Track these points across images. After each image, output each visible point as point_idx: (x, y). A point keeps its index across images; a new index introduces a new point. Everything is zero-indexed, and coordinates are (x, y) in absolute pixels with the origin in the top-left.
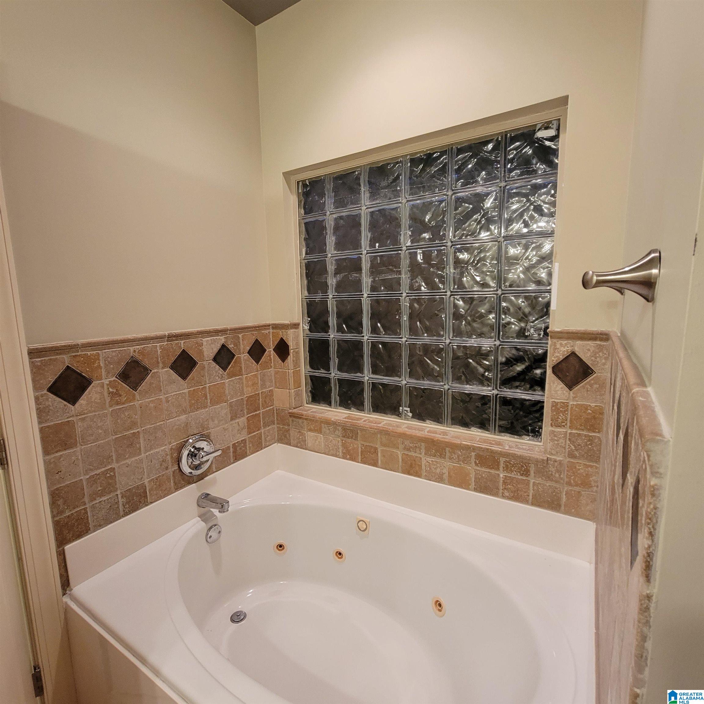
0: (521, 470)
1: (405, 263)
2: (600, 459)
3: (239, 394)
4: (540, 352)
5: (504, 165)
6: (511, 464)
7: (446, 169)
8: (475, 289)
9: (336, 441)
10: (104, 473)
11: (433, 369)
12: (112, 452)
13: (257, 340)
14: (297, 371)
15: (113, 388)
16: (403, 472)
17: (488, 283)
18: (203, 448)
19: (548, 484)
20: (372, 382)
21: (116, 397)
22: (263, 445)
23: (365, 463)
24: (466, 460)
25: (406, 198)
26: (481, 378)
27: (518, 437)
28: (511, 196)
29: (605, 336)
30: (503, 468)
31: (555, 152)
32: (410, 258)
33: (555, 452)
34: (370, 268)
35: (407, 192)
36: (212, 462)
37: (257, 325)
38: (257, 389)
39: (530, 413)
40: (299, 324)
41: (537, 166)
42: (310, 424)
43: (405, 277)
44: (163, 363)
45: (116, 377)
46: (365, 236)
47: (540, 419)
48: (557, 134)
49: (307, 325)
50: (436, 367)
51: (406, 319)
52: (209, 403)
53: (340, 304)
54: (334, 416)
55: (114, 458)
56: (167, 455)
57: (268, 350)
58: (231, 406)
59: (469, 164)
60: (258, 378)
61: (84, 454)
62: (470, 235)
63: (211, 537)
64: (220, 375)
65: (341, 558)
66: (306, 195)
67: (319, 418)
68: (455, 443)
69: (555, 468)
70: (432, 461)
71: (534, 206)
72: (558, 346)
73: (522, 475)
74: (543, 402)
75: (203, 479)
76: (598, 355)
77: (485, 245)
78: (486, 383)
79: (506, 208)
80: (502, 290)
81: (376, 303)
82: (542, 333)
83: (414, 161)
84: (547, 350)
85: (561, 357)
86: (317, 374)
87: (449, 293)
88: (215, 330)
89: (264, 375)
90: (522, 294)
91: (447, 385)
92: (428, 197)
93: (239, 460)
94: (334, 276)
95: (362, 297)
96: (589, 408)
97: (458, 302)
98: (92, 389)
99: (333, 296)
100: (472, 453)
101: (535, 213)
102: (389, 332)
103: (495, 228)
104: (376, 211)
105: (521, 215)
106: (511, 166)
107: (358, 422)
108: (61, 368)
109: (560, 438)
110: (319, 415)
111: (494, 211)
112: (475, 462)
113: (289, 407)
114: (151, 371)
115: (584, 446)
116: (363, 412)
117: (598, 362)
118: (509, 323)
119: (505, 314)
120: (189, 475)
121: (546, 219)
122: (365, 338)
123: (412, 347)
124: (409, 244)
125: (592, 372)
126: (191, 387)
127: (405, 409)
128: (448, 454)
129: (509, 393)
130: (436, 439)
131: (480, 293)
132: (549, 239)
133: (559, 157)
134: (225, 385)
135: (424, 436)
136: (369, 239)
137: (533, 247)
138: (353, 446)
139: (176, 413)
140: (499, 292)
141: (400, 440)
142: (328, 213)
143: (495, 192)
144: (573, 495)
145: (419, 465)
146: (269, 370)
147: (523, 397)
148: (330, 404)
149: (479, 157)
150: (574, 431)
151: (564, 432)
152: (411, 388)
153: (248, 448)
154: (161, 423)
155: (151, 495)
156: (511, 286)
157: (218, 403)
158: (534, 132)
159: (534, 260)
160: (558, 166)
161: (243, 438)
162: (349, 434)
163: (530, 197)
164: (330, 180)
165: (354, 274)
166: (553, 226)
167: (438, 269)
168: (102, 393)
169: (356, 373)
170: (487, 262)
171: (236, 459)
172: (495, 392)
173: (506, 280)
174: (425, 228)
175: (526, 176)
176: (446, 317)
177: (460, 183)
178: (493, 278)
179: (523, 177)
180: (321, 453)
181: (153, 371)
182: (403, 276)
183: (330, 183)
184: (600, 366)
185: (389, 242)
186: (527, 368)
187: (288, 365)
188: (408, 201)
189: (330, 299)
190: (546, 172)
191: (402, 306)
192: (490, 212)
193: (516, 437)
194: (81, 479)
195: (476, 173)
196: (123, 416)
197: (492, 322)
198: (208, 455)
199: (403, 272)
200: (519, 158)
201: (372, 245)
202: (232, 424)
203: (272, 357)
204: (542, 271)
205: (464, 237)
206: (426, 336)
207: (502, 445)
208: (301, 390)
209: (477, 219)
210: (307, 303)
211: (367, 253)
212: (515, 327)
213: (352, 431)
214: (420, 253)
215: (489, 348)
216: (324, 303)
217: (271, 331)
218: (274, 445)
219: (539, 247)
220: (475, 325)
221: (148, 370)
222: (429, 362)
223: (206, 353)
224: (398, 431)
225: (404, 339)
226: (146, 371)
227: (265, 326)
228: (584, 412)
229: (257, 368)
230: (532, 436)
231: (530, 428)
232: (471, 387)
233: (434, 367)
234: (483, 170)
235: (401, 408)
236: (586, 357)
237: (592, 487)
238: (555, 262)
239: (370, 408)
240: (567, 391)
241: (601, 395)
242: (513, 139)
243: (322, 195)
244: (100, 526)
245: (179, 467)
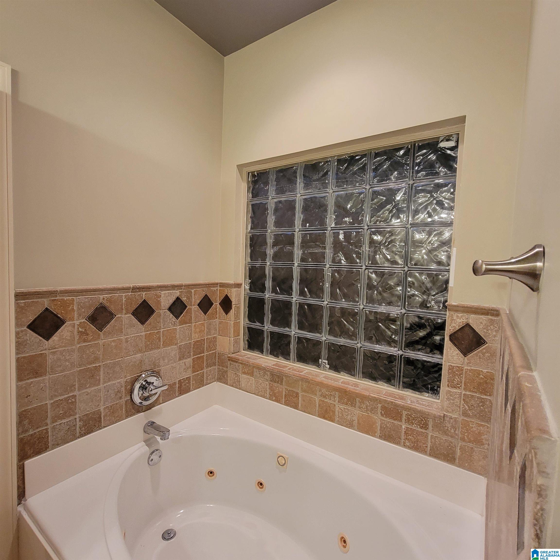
0: (421, 423)
1: (329, 240)
2: (490, 420)
3: (188, 338)
4: (439, 321)
5: (413, 167)
6: (412, 417)
7: (366, 168)
8: (386, 265)
9: (266, 384)
10: (67, 399)
11: (349, 329)
12: (75, 381)
13: (206, 295)
14: (237, 322)
15: (82, 328)
16: (319, 416)
17: (397, 260)
18: (153, 383)
19: (444, 438)
20: (298, 337)
21: (84, 336)
22: (205, 382)
23: (288, 405)
24: (373, 410)
25: (333, 190)
26: (388, 339)
27: (419, 393)
28: (418, 192)
29: (495, 312)
30: (405, 420)
31: (454, 159)
32: (334, 237)
33: (451, 410)
34: (301, 243)
35: (334, 185)
36: (160, 394)
37: (208, 283)
38: (203, 335)
39: (430, 373)
40: (241, 284)
41: (440, 170)
42: (244, 368)
43: (329, 252)
44: (127, 309)
45: (86, 319)
46: (299, 217)
47: (439, 379)
48: (456, 145)
49: (248, 285)
50: (351, 328)
51: (328, 286)
52: (161, 345)
53: (275, 270)
54: (265, 363)
55: (76, 387)
56: (122, 386)
57: (214, 304)
58: (180, 349)
59: (384, 166)
60: (204, 326)
61: (52, 382)
62: (383, 221)
63: (152, 460)
64: (173, 322)
65: (262, 488)
66: (255, 182)
67: (252, 363)
68: (364, 395)
69: (451, 424)
70: (344, 408)
71: (437, 200)
72: (455, 318)
73: (421, 428)
74: (442, 365)
75: (150, 409)
76: (489, 328)
77: (395, 230)
78: (393, 344)
79: (414, 201)
80: (409, 267)
81: (304, 271)
82: (442, 305)
83: (340, 161)
84: (446, 320)
85: (457, 327)
86: (253, 326)
87: (364, 267)
88: (172, 285)
89: (210, 324)
90: (425, 272)
91: (360, 343)
92: (350, 189)
93: (183, 394)
94: (272, 248)
95: (293, 266)
96: (481, 373)
97: (372, 275)
98: (64, 328)
99: (270, 263)
100: (379, 404)
101: (437, 206)
102: (314, 296)
103: (404, 216)
104: (309, 198)
105: (426, 207)
106: (418, 168)
107: (284, 369)
108: (41, 309)
109: (455, 398)
110: (252, 361)
111: (404, 203)
112: (381, 413)
113: (228, 352)
114: (116, 316)
115: (476, 407)
116: (289, 361)
117: (489, 334)
118: (413, 295)
119: (410, 287)
120: (139, 405)
121: (446, 211)
122: (293, 299)
123: (332, 309)
124: (333, 225)
125: (484, 342)
126: (147, 331)
127: (324, 361)
128: (358, 404)
129: (413, 354)
130: (348, 390)
131: (390, 269)
132: (449, 228)
133: (458, 163)
134: (176, 331)
135: (338, 386)
136: (301, 219)
137: (435, 234)
138: (279, 389)
139: (133, 352)
140: (406, 269)
141: (318, 388)
142: (270, 198)
143: (404, 188)
144: (467, 450)
145: (333, 411)
146: (215, 320)
147: (424, 359)
148: (262, 352)
149: (392, 160)
150: (467, 393)
151: (459, 392)
152: (330, 344)
153: (191, 385)
154: (119, 359)
155: (104, 420)
156: (415, 264)
157: (169, 345)
158: (438, 143)
159: (436, 244)
160: (457, 169)
161: (188, 376)
162: (276, 379)
163: (433, 194)
164: (274, 172)
165: (287, 246)
166: (452, 217)
167: (356, 247)
168: (72, 332)
169: (284, 327)
170: (397, 244)
171: (180, 394)
172: (400, 353)
173: (411, 259)
174: (347, 213)
175: (431, 177)
176: (362, 286)
177: (376, 180)
178: (401, 257)
179: (428, 177)
180: (252, 393)
181: (117, 316)
182: (327, 251)
183: (273, 175)
184: (491, 338)
185: (317, 223)
186: (428, 334)
187: (230, 317)
188: (334, 192)
189: (268, 266)
190: (446, 174)
191: (325, 275)
192: (400, 204)
193: (417, 393)
194: (47, 404)
195: (390, 172)
196: (88, 352)
197: (399, 293)
198: (157, 388)
199: (327, 248)
200: (426, 162)
201: (304, 225)
202: (179, 364)
203: (218, 309)
204: (443, 254)
205: (378, 223)
206: (344, 301)
207: (404, 400)
208: (240, 338)
209: (389, 209)
210: (249, 268)
211: (299, 231)
212: (419, 299)
213: (279, 377)
214: (342, 233)
215: (396, 315)
216: (263, 268)
217: (219, 288)
218: (214, 383)
219: (440, 234)
220: (385, 295)
221: (113, 315)
222: (345, 323)
223: (162, 304)
224: (317, 380)
225: (326, 303)
226: (111, 315)
227: (214, 284)
228: (477, 377)
229: (205, 318)
230: (431, 393)
231: (429, 386)
232: (380, 346)
233: (349, 328)
234: (396, 170)
235: (320, 360)
236: (479, 329)
237: (483, 444)
238: (453, 247)
239: (295, 358)
240: (462, 357)
241: (492, 363)
242: (421, 148)
243: (266, 183)
244: (58, 445)
245: (131, 398)
